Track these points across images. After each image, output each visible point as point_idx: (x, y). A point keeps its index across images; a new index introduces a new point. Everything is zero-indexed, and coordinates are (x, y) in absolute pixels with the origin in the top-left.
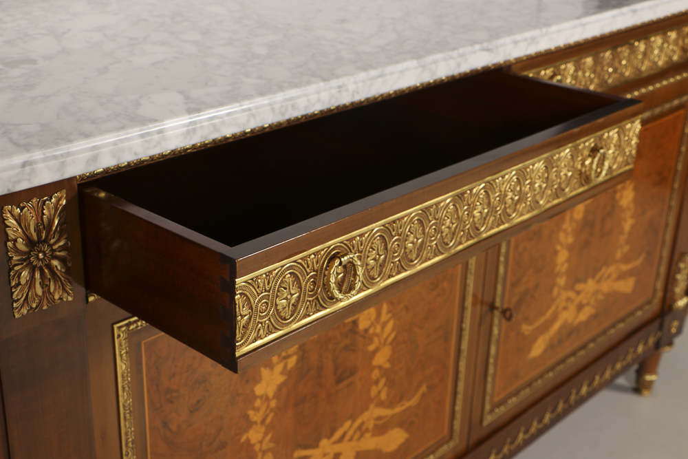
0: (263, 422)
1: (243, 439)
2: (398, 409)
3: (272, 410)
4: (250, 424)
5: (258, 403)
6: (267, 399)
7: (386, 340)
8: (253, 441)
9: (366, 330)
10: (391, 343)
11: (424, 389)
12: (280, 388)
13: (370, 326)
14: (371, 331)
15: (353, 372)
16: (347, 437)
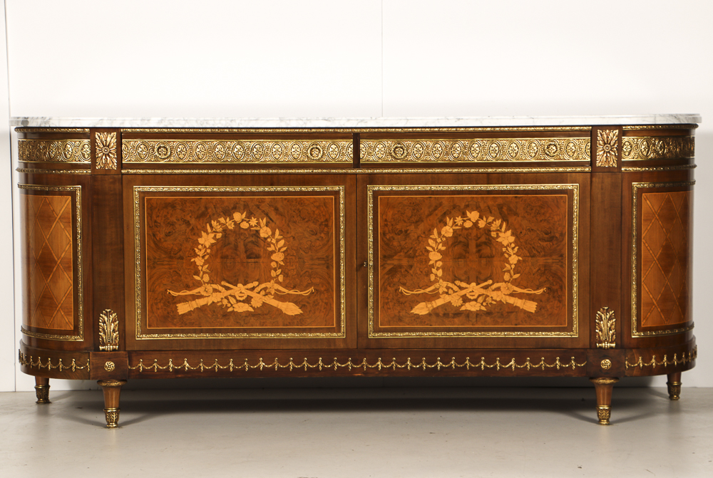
0: (203, 257)
1: (192, 260)
2: (292, 292)
3: (208, 254)
4: (196, 255)
5: (200, 247)
6: (205, 247)
7: (280, 249)
8: (197, 264)
9: (266, 239)
10: (284, 252)
11: (312, 289)
12: (212, 245)
13: (268, 237)
14: (269, 240)
15: (258, 257)
16: (256, 290)
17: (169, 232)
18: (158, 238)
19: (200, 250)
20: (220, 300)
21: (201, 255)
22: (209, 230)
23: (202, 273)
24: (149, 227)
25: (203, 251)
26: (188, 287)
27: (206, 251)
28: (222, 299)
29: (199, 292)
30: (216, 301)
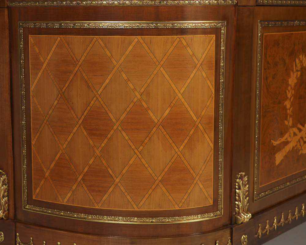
1: (285, 104)
3: (293, 95)
5: (289, 88)
6: (292, 88)
8: (287, 107)
12: (295, 85)
17: (275, 74)
18: (268, 82)
19: (289, 92)
20: (296, 144)
21: (289, 98)
22: (295, 70)
23: (289, 116)
24: (265, 69)
25: (290, 92)
26: (282, 134)
27: (292, 92)
28: (297, 142)
29: (287, 139)
30: (294, 146)
